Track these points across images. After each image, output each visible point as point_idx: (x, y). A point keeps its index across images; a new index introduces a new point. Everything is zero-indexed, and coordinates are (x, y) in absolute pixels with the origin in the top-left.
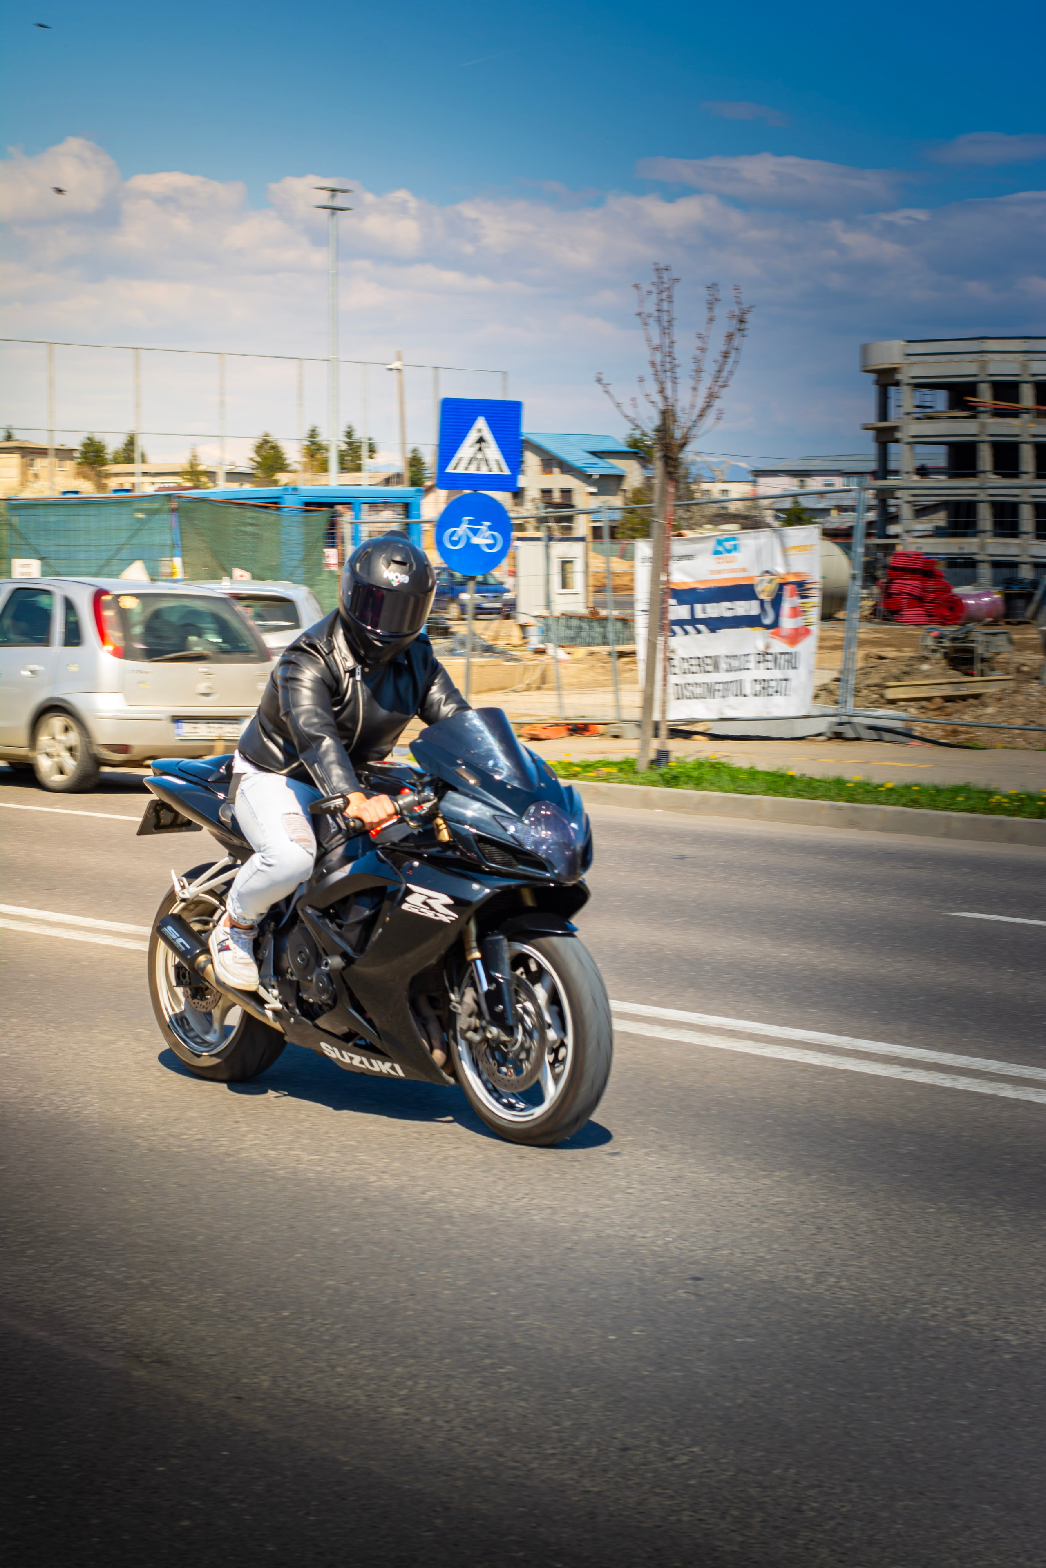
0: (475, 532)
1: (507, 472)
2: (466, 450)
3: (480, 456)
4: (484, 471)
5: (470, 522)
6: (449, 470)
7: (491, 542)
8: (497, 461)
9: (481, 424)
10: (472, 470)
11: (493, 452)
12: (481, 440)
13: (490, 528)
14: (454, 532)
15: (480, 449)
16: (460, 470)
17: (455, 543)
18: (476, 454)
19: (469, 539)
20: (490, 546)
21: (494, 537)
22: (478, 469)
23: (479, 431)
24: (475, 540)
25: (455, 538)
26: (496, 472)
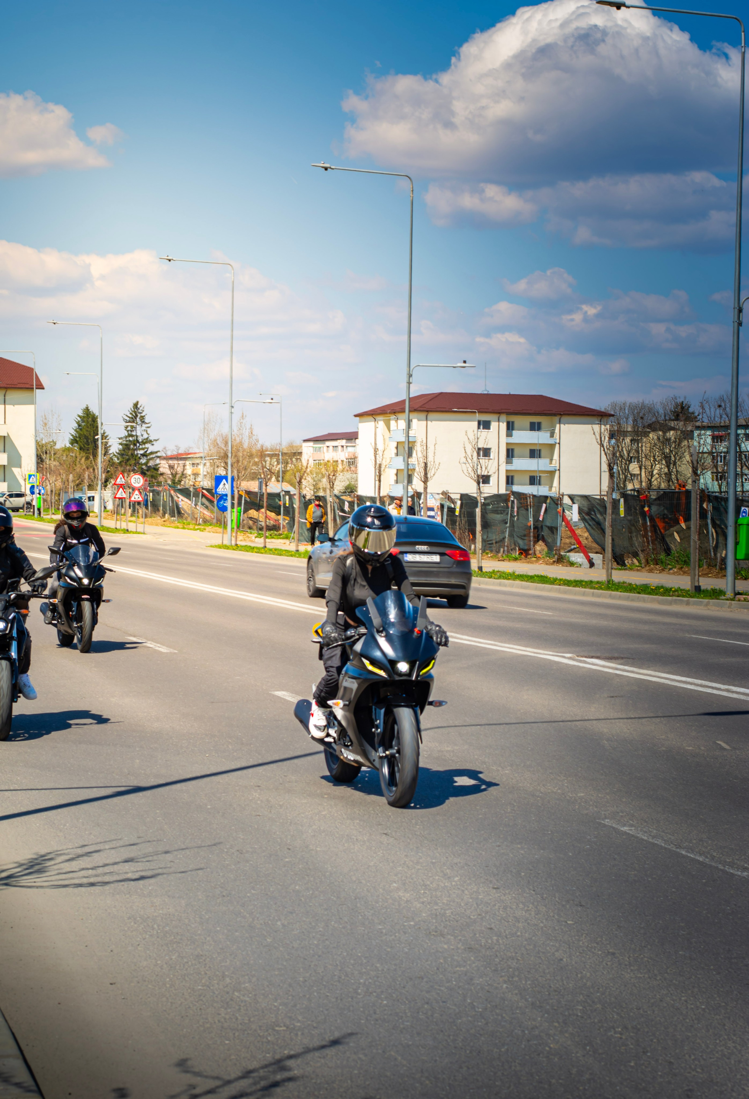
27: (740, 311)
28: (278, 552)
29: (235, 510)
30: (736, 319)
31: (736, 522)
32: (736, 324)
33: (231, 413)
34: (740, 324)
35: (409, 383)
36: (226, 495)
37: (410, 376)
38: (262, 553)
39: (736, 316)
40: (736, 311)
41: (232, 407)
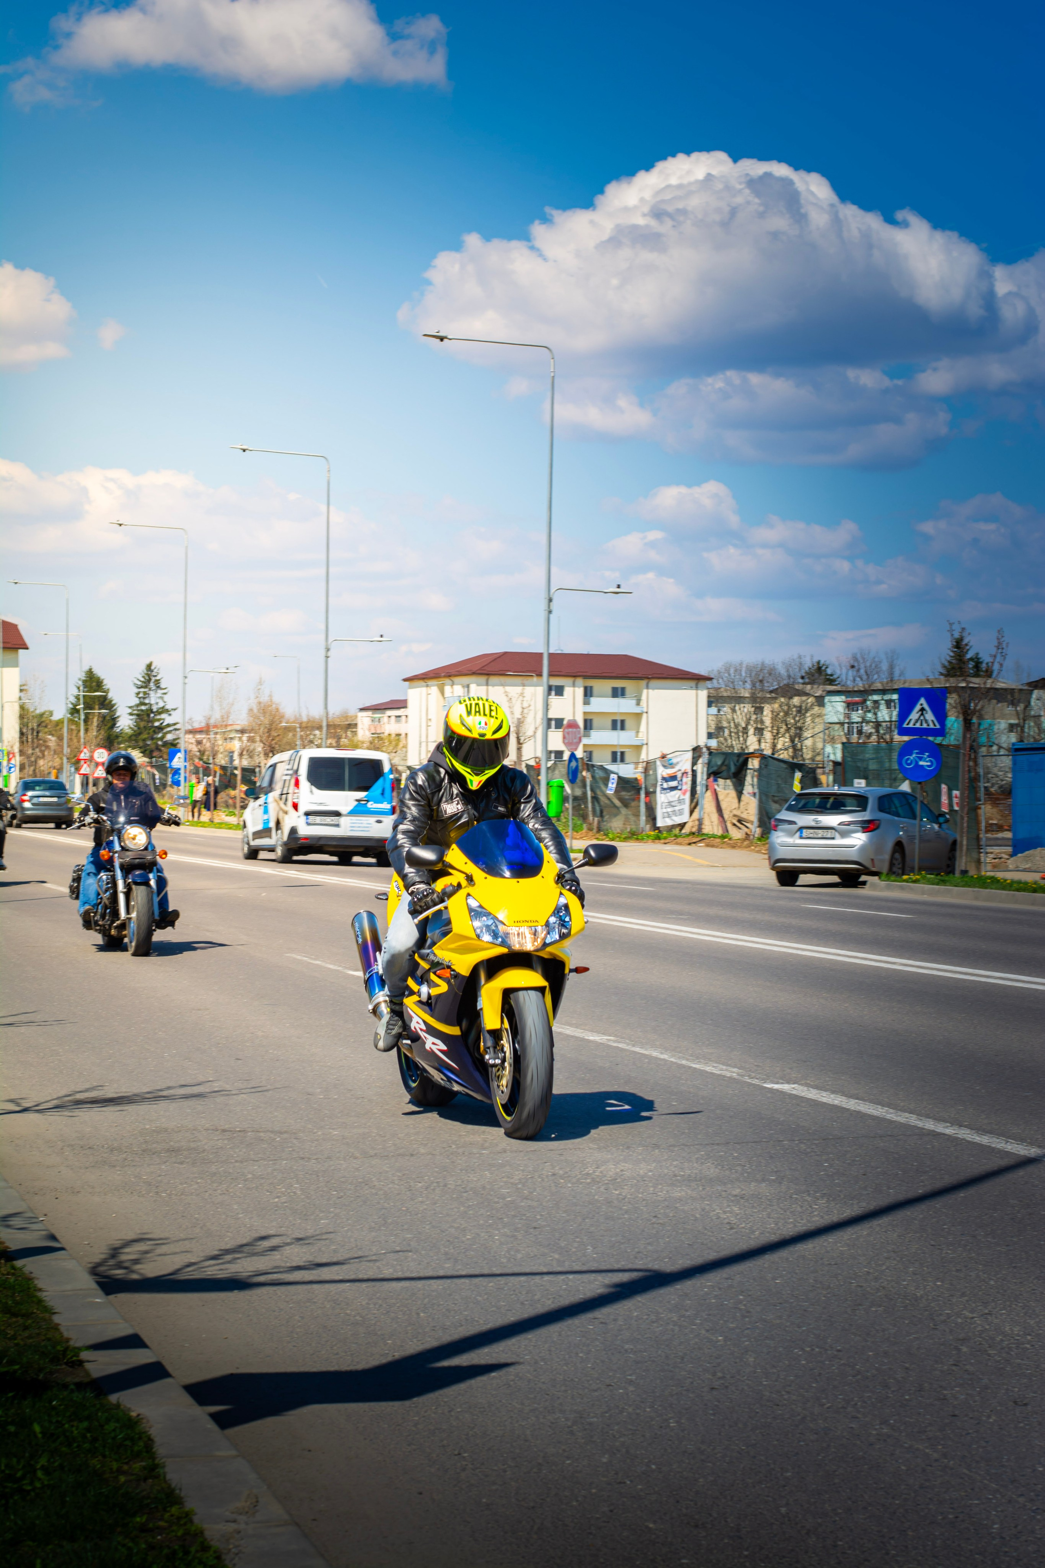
0: (921, 759)
1: (938, 726)
2: (914, 715)
3: (922, 718)
4: (925, 726)
5: (917, 753)
6: (905, 726)
7: (929, 764)
8: (932, 721)
9: (922, 701)
10: (918, 725)
11: (930, 716)
12: (922, 710)
13: (929, 756)
14: (908, 759)
15: (922, 714)
16: (911, 725)
17: (909, 764)
18: (920, 717)
19: (917, 762)
20: (928, 766)
21: (931, 761)
22: (921, 725)
23: (921, 705)
24: (921, 763)
25: (909, 762)
26: (932, 726)
27: (550, 600)
28: (221, 825)
29: (187, 785)
30: (547, 608)
31: (548, 784)
32: (547, 612)
33: (185, 684)
34: (550, 612)
35: (327, 657)
36: (179, 769)
37: (328, 650)
38: (205, 827)
39: (547, 606)
40: (547, 601)
41: (186, 677)
